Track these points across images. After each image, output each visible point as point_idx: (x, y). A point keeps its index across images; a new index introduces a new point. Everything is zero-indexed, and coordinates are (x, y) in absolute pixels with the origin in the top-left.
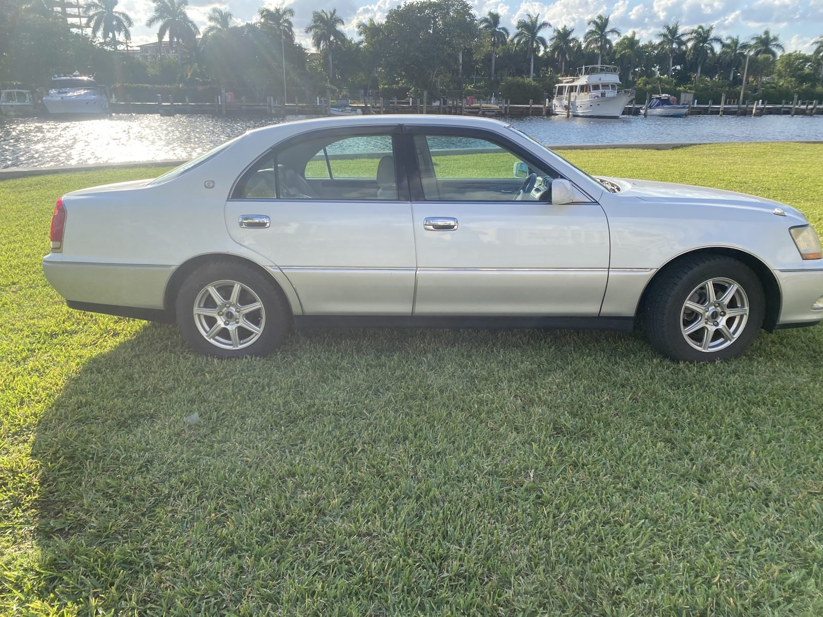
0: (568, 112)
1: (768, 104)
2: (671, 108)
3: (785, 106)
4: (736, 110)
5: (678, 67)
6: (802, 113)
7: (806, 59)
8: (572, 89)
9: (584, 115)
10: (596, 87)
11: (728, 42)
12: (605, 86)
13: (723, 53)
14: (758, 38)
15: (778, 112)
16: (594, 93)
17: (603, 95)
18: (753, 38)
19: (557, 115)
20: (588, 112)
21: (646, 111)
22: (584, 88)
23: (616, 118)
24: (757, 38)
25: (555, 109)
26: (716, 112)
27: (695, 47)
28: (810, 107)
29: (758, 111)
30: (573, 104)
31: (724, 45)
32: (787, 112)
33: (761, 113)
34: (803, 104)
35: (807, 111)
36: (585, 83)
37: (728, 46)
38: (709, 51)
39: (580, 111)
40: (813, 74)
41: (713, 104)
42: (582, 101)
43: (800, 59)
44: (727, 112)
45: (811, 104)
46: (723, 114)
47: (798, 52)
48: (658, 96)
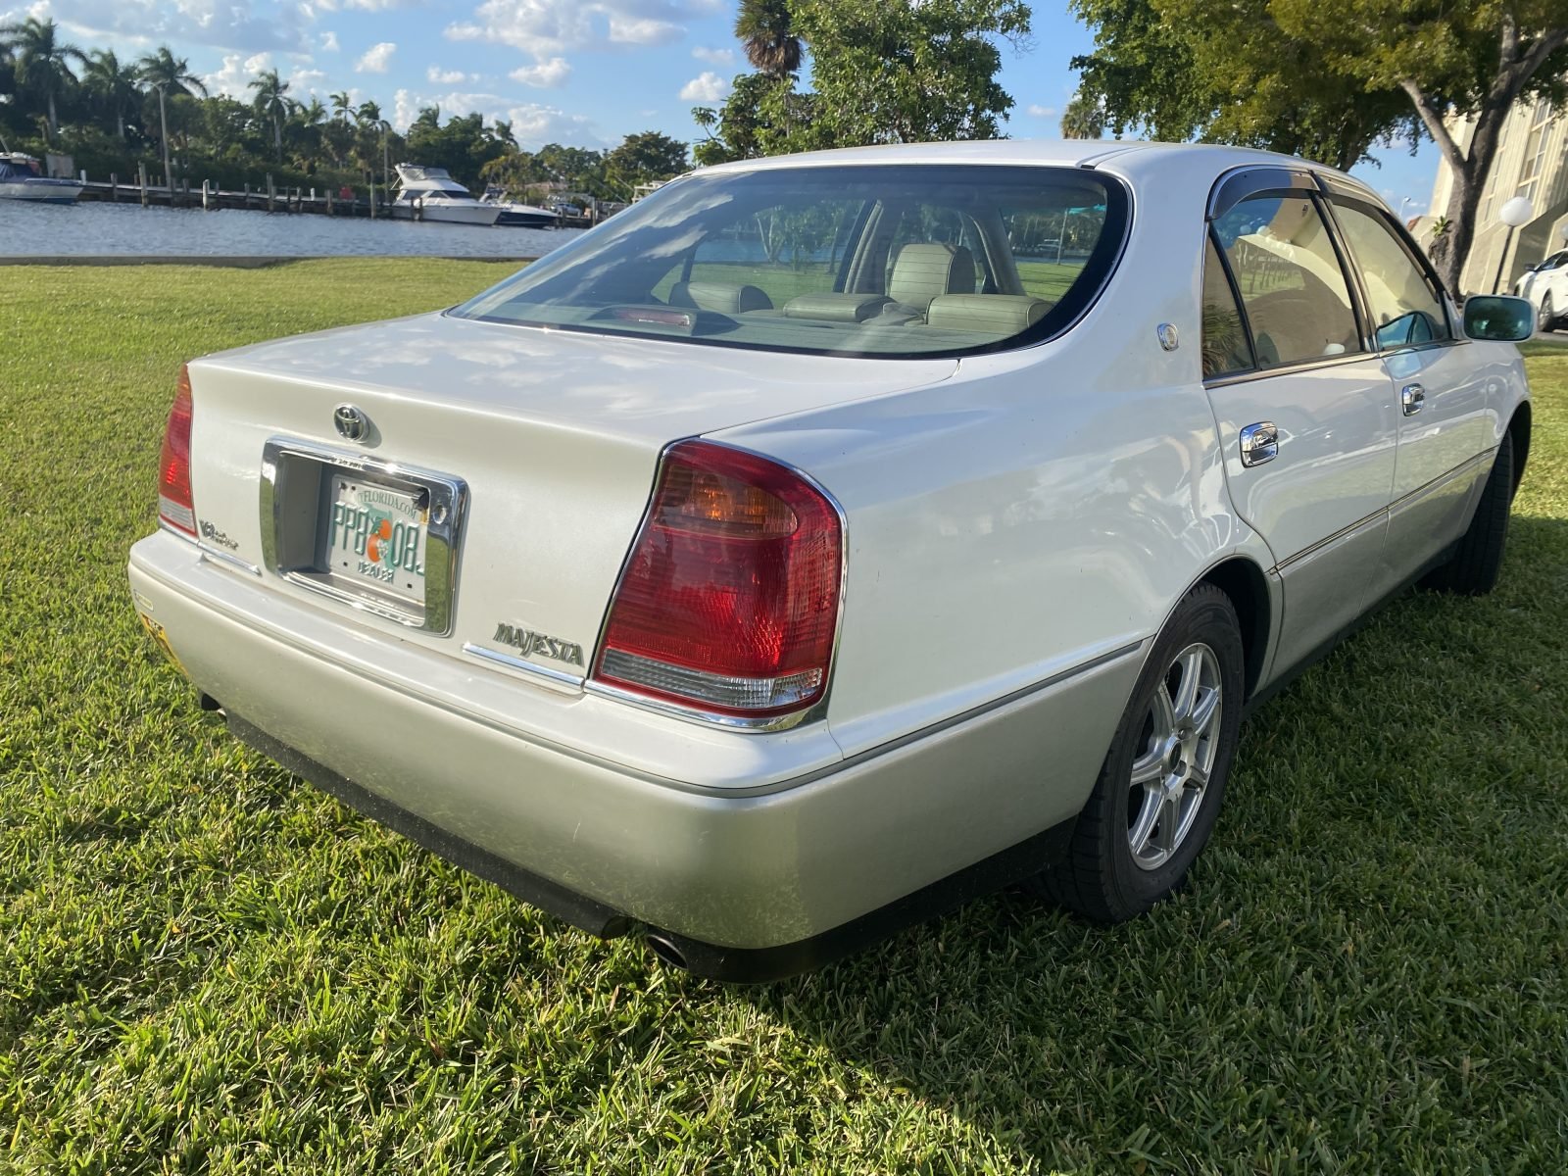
1: (221, 189)
2: (41, 183)
3: (251, 195)
4: (170, 196)
5: (2, 98)
6: (283, 209)
7: (244, 112)
11: (96, 59)
13: (91, 79)
14: (154, 62)
15: (240, 204)
18: (145, 60)
24: (151, 61)
26: (133, 199)
27: (27, 59)
28: (294, 198)
29: (212, 200)
31: (89, 66)
32: (260, 206)
33: (217, 204)
34: (281, 192)
35: (292, 206)
37: (99, 68)
38: (61, 73)
40: (262, 141)
41: (120, 182)
43: (233, 110)
44: (154, 201)
45: (294, 193)
46: (150, 203)
47: (226, 97)
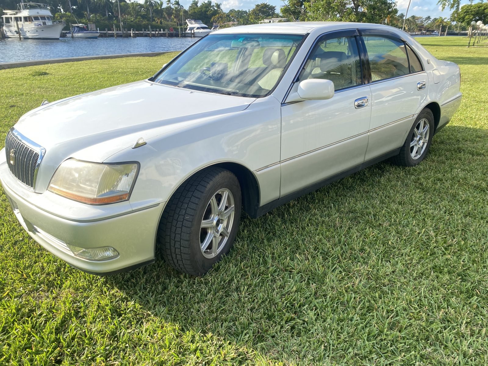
0: (20, 35)
1: (136, 31)
2: (87, 33)
3: (144, 32)
4: (122, 34)
5: (74, 7)
6: (154, 36)
7: (141, 6)
8: (17, 19)
9: (34, 37)
10: (36, 18)
12: (43, 18)
15: (142, 35)
16: (36, 22)
17: (44, 23)
19: (10, 37)
20: (35, 35)
21: (72, 35)
22: (27, 19)
23: (57, 39)
25: (7, 33)
26: (112, 36)
28: (157, 32)
29: (134, 35)
30: (22, 30)
32: (146, 36)
34: (153, 31)
35: (156, 35)
36: (27, 15)
39: (28, 35)
40: (146, 15)
41: (108, 31)
42: (29, 28)
45: (157, 31)
46: (117, 37)
47: (136, 2)
48: (76, 25)
